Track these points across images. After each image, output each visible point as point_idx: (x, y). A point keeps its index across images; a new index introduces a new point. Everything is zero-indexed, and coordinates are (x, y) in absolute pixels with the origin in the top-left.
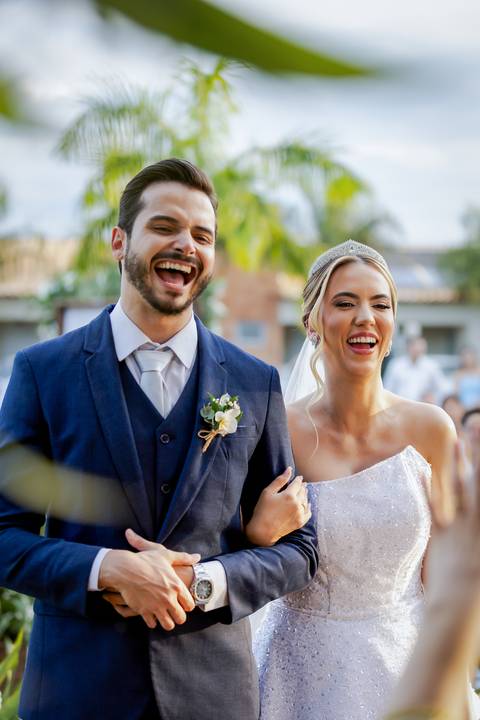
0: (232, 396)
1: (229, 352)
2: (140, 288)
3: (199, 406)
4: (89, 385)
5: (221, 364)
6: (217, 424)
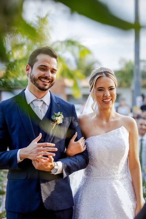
0: (61, 112)
1: (60, 100)
2: (34, 84)
3: (51, 116)
4: (19, 112)
5: (58, 103)
6: (57, 121)
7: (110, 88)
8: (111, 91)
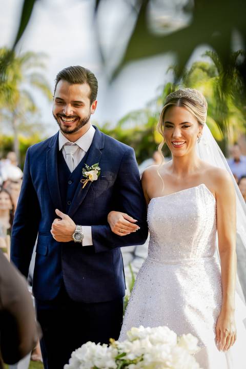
1: (108, 144)
5: (100, 150)
7: (182, 125)
8: (183, 130)
